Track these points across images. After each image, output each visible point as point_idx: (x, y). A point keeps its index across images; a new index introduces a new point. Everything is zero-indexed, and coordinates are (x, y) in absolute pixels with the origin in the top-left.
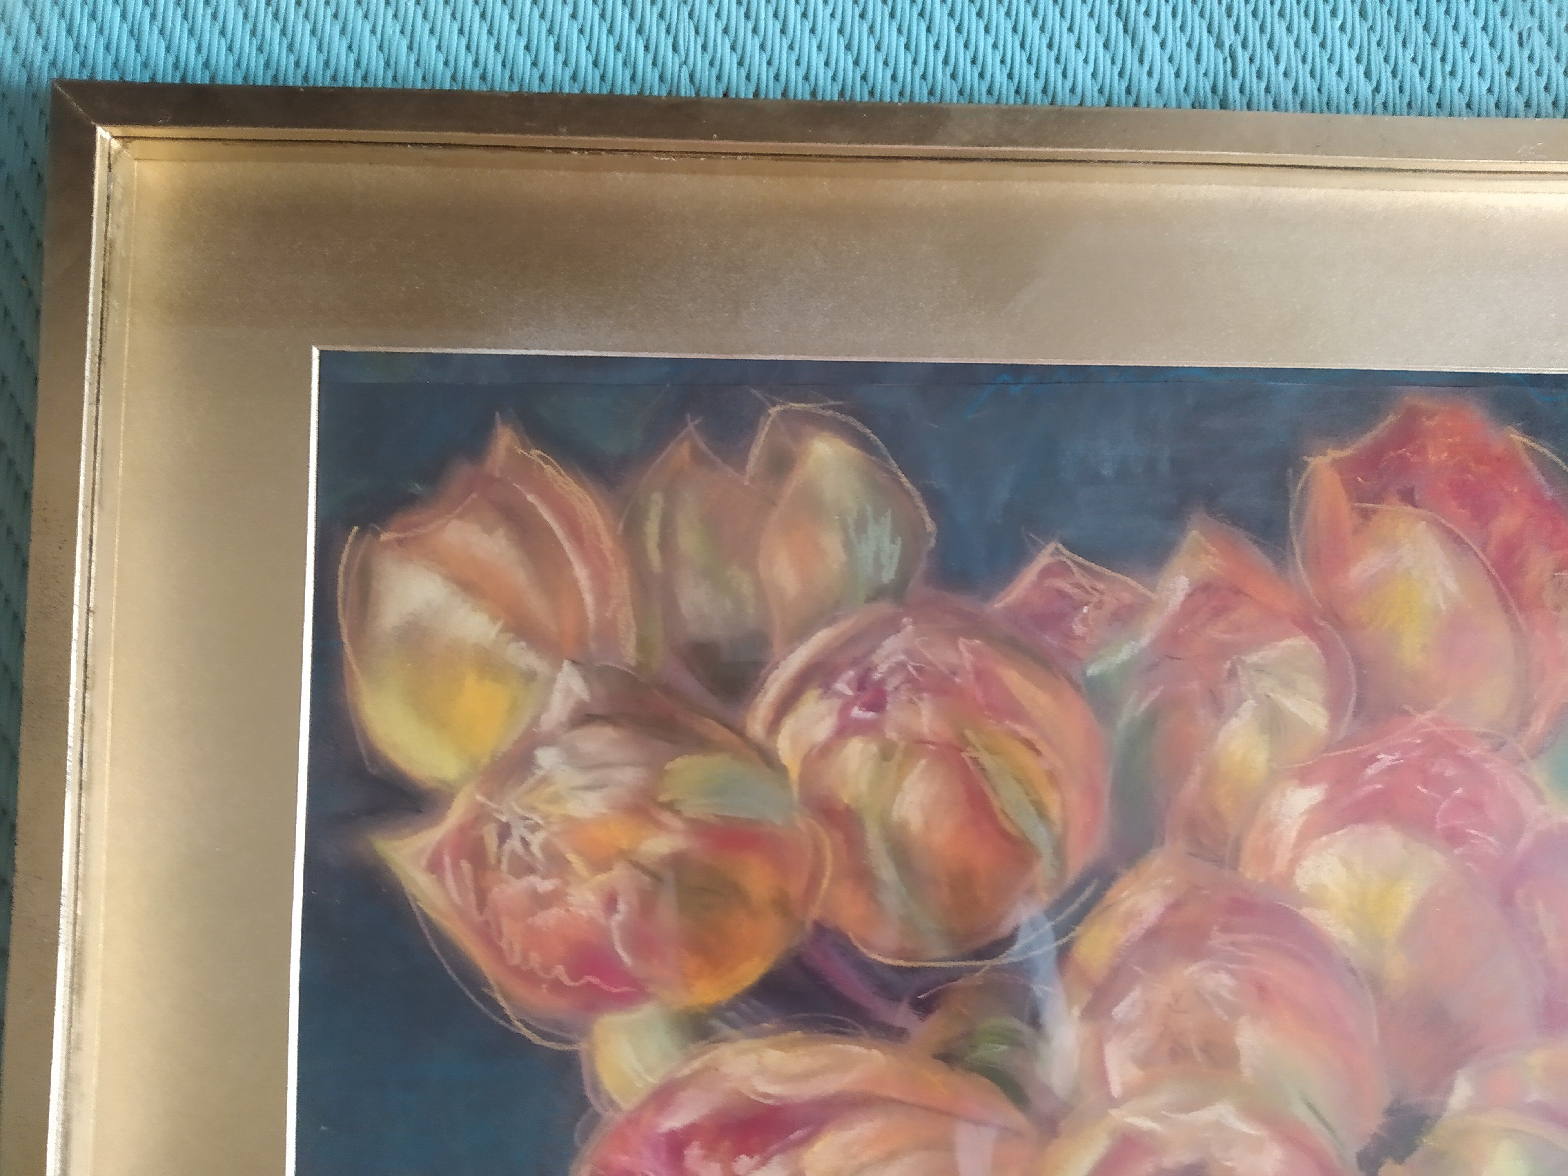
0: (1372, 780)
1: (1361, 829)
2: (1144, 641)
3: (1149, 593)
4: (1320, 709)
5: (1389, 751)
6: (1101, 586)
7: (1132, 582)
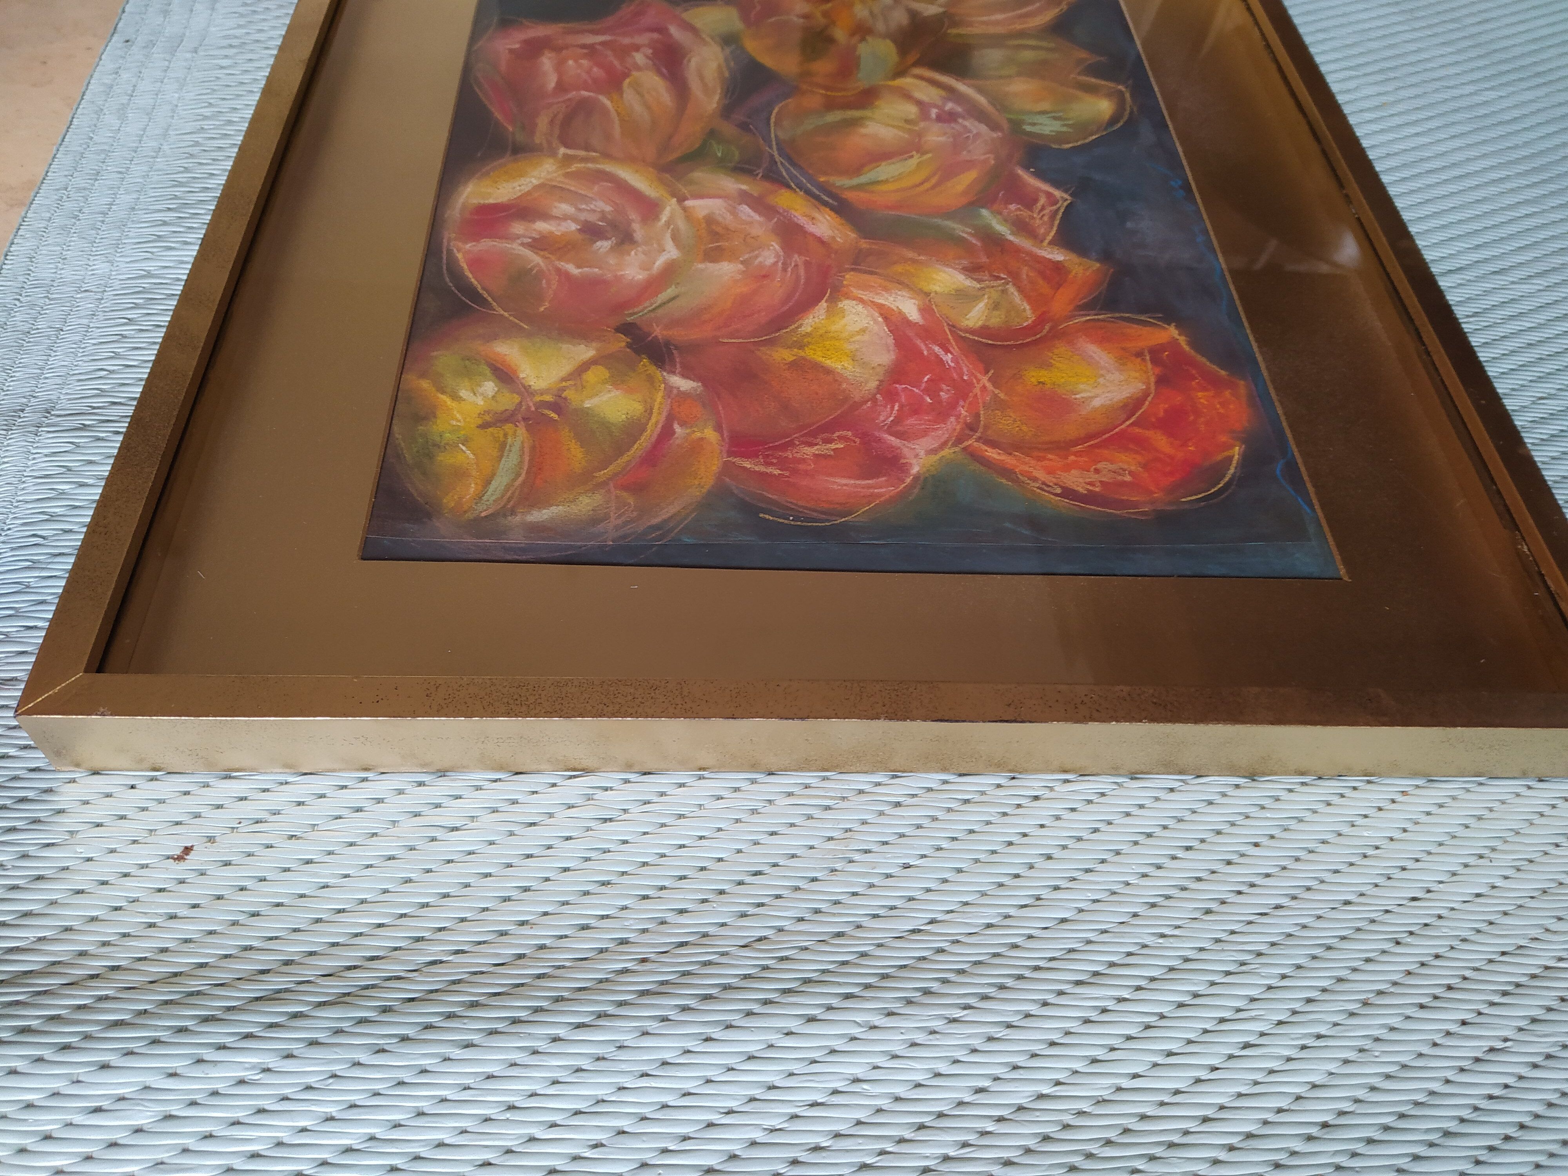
0: (929, 349)
1: (891, 341)
2: (1011, 238)
3: (1047, 241)
4: (980, 323)
5: (955, 360)
6: (1046, 218)
7: (1052, 233)
